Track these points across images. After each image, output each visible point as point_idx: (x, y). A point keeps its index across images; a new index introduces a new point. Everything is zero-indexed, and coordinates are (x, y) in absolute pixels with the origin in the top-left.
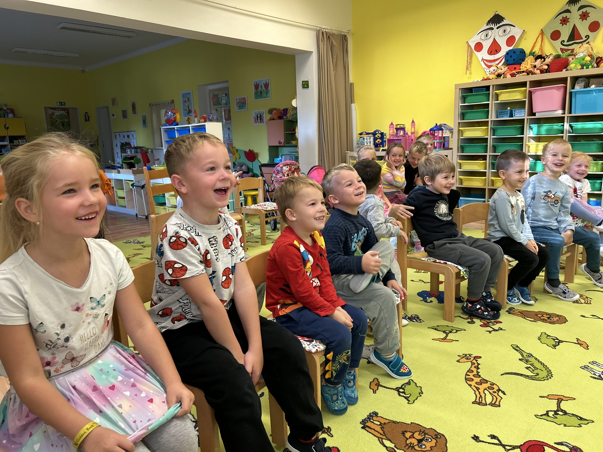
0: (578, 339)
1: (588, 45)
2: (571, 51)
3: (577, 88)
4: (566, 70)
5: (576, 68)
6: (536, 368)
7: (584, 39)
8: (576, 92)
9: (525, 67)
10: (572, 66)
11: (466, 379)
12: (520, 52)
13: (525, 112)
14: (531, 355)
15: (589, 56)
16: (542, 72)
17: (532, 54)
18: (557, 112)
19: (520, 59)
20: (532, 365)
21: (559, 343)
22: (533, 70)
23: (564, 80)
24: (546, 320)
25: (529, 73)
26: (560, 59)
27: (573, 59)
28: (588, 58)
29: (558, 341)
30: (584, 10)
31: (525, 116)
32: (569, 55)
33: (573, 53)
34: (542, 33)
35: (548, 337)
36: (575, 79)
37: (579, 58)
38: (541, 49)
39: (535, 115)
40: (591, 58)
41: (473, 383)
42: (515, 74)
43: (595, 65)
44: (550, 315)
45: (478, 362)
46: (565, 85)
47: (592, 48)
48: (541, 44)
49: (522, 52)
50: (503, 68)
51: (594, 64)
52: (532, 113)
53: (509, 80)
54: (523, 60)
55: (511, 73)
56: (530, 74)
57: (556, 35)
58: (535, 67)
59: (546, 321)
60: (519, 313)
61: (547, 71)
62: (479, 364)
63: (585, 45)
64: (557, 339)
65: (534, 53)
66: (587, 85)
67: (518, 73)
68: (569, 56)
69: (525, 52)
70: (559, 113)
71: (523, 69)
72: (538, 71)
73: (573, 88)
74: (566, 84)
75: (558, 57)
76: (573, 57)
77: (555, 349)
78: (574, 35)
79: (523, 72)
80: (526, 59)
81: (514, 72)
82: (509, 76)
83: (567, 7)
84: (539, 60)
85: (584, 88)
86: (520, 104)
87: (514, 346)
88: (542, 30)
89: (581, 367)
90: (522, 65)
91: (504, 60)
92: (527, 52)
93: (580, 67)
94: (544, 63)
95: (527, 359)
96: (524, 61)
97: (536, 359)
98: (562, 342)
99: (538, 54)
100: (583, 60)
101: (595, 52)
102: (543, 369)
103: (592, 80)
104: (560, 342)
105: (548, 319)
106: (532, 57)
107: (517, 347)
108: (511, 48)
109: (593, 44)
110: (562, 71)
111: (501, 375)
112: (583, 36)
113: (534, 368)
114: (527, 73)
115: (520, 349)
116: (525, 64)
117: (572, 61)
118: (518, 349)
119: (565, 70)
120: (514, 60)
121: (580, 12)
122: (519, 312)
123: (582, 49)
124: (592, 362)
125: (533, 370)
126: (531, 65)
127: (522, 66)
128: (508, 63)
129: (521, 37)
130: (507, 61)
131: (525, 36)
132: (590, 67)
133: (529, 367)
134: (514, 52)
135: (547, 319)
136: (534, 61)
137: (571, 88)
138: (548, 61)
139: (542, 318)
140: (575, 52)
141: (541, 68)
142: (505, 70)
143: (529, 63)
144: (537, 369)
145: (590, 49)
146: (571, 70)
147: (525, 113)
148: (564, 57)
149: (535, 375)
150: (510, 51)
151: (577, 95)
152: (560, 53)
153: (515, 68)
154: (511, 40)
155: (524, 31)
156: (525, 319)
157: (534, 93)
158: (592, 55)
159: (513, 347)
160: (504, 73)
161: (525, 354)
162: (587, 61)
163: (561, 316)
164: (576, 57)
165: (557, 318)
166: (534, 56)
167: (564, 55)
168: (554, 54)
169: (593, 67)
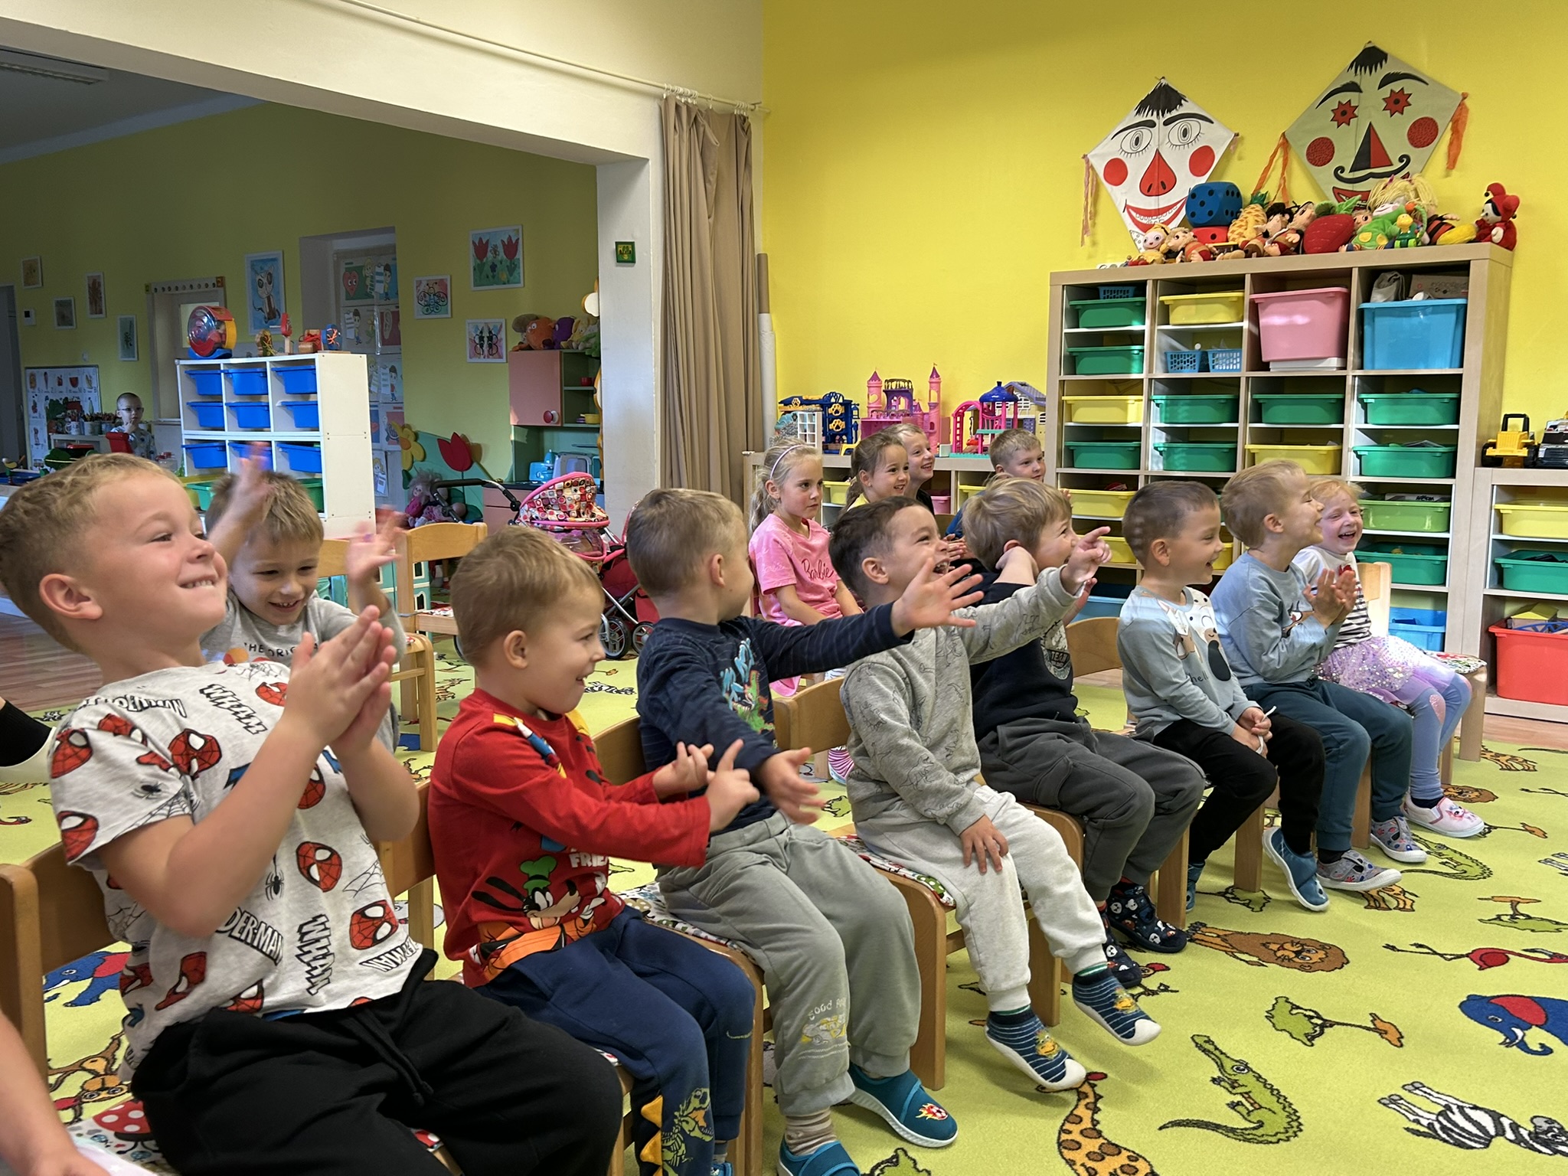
0: (1375, 1017)
1: (1405, 182)
2: (1359, 196)
3: (1378, 299)
4: (1348, 250)
5: (1373, 243)
6: (1257, 1106)
7: (1397, 165)
8: (1374, 312)
9: (1241, 235)
10: (1363, 237)
11: (1060, 1144)
12: (1228, 193)
13: (1240, 357)
14: (1243, 1067)
15: (1409, 213)
16: (1285, 250)
17: (1259, 199)
18: (1324, 364)
19: (1227, 212)
20: (1247, 1095)
21: (1323, 1027)
22: (1260, 245)
23: (1341, 277)
24: (1290, 960)
25: (1250, 251)
26: (1331, 217)
27: (1366, 218)
28: (1406, 220)
29: (1319, 1022)
30: (1396, 86)
31: (1240, 370)
32: (1356, 209)
33: (1365, 204)
34: (1285, 144)
35: (1294, 1012)
36: (1372, 276)
37: (1383, 216)
38: (1283, 188)
39: (1269, 370)
40: (1414, 218)
41: (1079, 1156)
42: (1212, 253)
43: (1426, 238)
44: (1302, 945)
45: (1098, 1090)
46: (1344, 290)
47: (1416, 190)
48: (1283, 174)
49: (1233, 193)
50: (1180, 234)
51: (1421, 236)
52: (1258, 362)
53: (1196, 267)
54: (1236, 215)
55: (1202, 248)
56: (1254, 254)
57: (1320, 152)
58: (1266, 235)
59: (1293, 964)
60: (1218, 941)
61: (1298, 249)
62: (1098, 1097)
63: (1399, 183)
64: (1319, 1017)
65: (1264, 196)
66: (1404, 293)
67: (1222, 249)
68: (1356, 212)
69: (1239, 194)
70: (1331, 366)
71: (1234, 240)
72: (1275, 249)
73: (1367, 299)
74: (1349, 287)
75: (1326, 211)
76: (1366, 213)
77: (1312, 1045)
78: (1370, 155)
79: (1236, 247)
80: (1244, 214)
81: (1211, 246)
82: (1196, 257)
83: (1351, 77)
84: (1278, 217)
85: (1397, 299)
86: (1229, 337)
87: (1199, 1040)
88: (1284, 134)
89: (1379, 1101)
90: (1232, 228)
91: (1183, 212)
92: (1247, 193)
93: (1385, 242)
94: (1290, 226)
95: (1233, 1078)
96: (1237, 218)
97: (1259, 1077)
98: (1331, 1026)
99: (1276, 201)
100: (1393, 222)
101: (1424, 202)
102: (1277, 1108)
103: (1416, 280)
104: (1327, 1024)
105: (1297, 956)
106: (1259, 207)
107: (1209, 1041)
108: (1203, 180)
109: (1421, 179)
110: (1337, 251)
111: (1161, 1129)
112: (1394, 157)
113: (1252, 1105)
114: (1246, 252)
115: (1216, 1049)
116: (1240, 226)
117: (1364, 225)
118: (1211, 1048)
119: (1344, 248)
120: (1210, 213)
121: (1386, 91)
122: (1218, 936)
123: (1390, 194)
124: (1412, 1084)
125: (1249, 1112)
126: (1256, 229)
127: (1233, 232)
128: (1194, 219)
129: (1228, 154)
130: (1193, 215)
131: (1240, 149)
132: (1412, 242)
133: (1239, 1103)
134: (1211, 193)
135: (1293, 955)
136: (1265, 219)
137: (1361, 300)
138: (1300, 220)
139: (1279, 954)
140: (1371, 200)
141: (1281, 239)
142: (1186, 241)
143: (1251, 225)
144: (1261, 1107)
145: (1412, 195)
146: (1361, 249)
147: (1240, 362)
148: (1343, 212)
149: (1252, 1125)
150: (1199, 188)
151: (1377, 320)
152: (1333, 201)
153: (1214, 237)
154: (1201, 160)
155: (1237, 135)
156: (1235, 957)
157: (1264, 308)
158: (1416, 210)
159: (1197, 1044)
160: (1183, 249)
161: (1228, 1064)
162: (1402, 226)
163: (1331, 947)
164: (1375, 213)
165: (1322, 954)
166: (1262, 205)
167: (1343, 208)
168: (1317, 203)
169: (1419, 243)
